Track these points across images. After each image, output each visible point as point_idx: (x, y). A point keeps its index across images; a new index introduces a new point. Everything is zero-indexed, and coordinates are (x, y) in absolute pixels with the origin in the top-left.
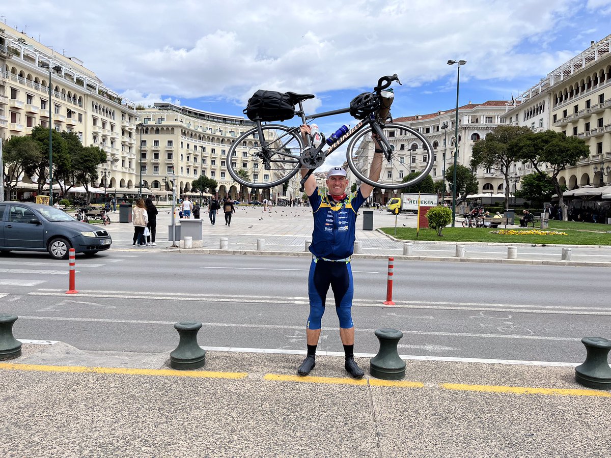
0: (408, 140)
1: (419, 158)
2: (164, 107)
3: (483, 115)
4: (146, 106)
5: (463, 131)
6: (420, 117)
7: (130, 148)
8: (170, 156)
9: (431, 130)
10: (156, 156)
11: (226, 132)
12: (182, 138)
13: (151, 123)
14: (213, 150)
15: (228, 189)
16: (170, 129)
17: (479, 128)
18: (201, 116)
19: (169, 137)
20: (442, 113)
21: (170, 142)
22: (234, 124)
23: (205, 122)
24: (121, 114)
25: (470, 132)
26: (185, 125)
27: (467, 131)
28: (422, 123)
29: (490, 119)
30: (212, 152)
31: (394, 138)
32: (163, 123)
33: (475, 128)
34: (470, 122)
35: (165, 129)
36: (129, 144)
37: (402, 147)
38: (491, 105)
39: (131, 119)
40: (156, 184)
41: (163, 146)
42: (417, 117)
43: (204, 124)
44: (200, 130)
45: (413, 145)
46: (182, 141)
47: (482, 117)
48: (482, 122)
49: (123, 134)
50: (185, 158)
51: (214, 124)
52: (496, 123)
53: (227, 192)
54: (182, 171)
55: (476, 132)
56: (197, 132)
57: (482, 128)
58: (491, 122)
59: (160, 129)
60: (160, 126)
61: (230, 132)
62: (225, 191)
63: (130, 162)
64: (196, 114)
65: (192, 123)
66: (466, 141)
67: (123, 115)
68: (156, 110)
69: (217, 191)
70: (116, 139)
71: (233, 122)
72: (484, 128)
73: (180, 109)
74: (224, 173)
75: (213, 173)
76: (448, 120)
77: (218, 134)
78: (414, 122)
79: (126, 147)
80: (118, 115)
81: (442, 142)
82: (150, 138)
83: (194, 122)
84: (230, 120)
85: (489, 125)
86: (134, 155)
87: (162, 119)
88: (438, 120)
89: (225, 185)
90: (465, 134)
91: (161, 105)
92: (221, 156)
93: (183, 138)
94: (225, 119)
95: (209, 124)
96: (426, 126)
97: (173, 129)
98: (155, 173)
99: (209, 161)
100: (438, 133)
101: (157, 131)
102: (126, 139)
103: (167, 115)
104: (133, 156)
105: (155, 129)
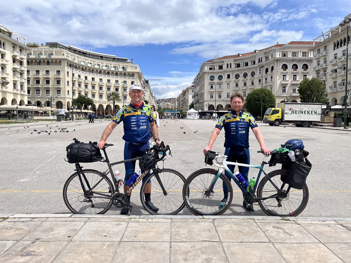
0: (233, 72)
1: (241, 84)
2: (54, 45)
3: (290, 51)
4: (39, 44)
5: (276, 63)
6: (240, 55)
7: (21, 74)
8: (58, 82)
9: (249, 64)
10: (48, 82)
11: (102, 66)
12: (67, 69)
13: (43, 57)
14: (93, 79)
15: (105, 107)
16: (58, 61)
17: (288, 60)
18: (84, 54)
19: (58, 68)
20: (257, 52)
21: (58, 72)
22: (108, 60)
23: (86, 58)
24: (12, 46)
25: (281, 63)
26: (70, 59)
27: (279, 62)
28: (242, 59)
29: (294, 54)
30: (93, 80)
31: (222, 70)
32: (52, 57)
33: (284, 60)
34: (281, 56)
35: (54, 61)
36: (20, 70)
37: (229, 76)
38: (295, 44)
39: (22, 51)
40: (48, 104)
41: (52, 75)
42: (239, 55)
43: (86, 60)
44: (82, 63)
45: (236, 75)
46: (68, 71)
47: (289, 52)
48: (289, 56)
49: (14, 62)
50: (71, 84)
51: (94, 60)
52: (299, 57)
53: (105, 109)
54: (68, 94)
55: (285, 63)
56: (80, 65)
57: (289, 60)
58: (295, 56)
59: (50, 61)
60: (50, 59)
61: (106, 66)
62: (103, 109)
63: (21, 85)
64: (80, 52)
65: (76, 58)
66: (278, 70)
67: (14, 47)
68: (48, 47)
69: (97, 109)
70: (7, 66)
71: (108, 59)
72: (291, 60)
73: (67, 48)
74: (102, 96)
75: (93, 95)
76: (262, 56)
77: (97, 67)
78: (237, 58)
79: (17, 73)
80: (9, 47)
81: (258, 72)
82: (43, 69)
83: (78, 57)
84: (106, 57)
85: (294, 58)
86: (25, 79)
87: (52, 54)
88: (255, 57)
89: (103, 104)
90: (277, 65)
91: (51, 44)
92: (99, 83)
93: (69, 69)
94: (102, 57)
95: (89, 60)
96: (246, 61)
97: (60, 62)
98: (47, 95)
99: (90, 87)
100: (255, 66)
101: (48, 63)
102: (17, 66)
103: (55, 51)
104: (23, 81)
105: (46, 61)
